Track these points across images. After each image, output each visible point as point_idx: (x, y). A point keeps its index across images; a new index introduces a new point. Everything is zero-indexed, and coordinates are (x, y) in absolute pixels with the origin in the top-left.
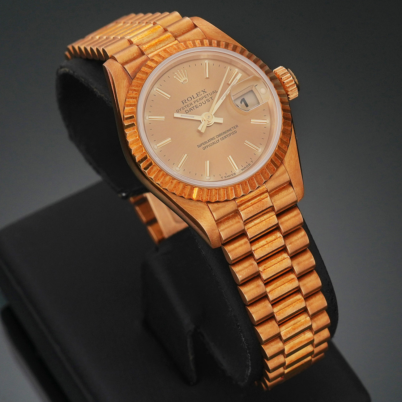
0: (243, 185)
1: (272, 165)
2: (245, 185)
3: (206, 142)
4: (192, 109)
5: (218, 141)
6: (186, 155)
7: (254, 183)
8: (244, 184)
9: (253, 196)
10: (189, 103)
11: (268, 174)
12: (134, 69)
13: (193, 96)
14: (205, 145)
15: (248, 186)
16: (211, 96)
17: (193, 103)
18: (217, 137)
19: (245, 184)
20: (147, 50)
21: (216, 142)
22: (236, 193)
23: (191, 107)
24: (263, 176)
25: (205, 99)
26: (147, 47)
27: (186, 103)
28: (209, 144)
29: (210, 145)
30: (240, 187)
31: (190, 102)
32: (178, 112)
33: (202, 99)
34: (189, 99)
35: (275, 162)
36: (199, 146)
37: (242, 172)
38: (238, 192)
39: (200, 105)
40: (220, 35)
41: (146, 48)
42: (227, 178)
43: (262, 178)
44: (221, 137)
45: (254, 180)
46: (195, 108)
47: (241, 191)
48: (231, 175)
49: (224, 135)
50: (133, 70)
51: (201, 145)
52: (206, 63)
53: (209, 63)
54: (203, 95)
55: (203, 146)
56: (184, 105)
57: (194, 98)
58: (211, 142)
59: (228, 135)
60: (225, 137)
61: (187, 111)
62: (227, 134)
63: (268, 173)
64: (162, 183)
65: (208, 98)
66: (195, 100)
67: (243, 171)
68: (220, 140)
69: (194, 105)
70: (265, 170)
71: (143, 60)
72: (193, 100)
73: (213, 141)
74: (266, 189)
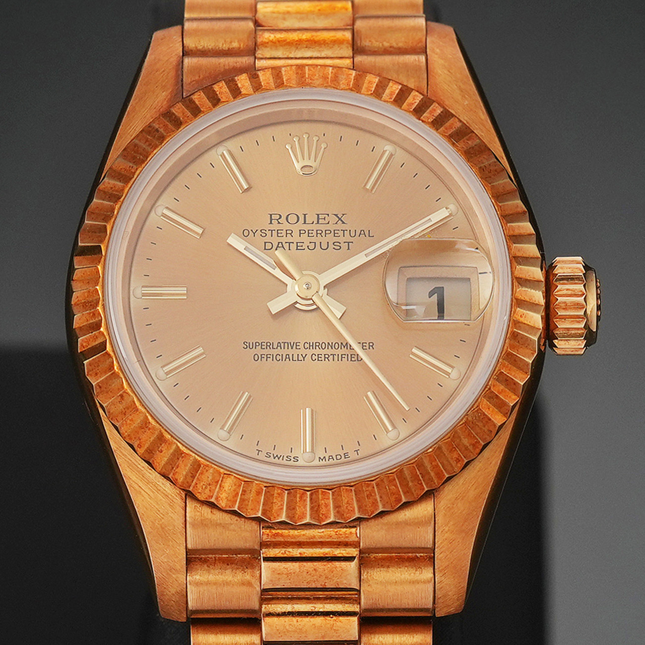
0: (295, 497)
1: (396, 486)
2: (298, 499)
3: (269, 345)
4: (286, 246)
5: (301, 358)
6: (200, 350)
7: (327, 505)
8: (298, 495)
9: (314, 537)
10: (285, 226)
11: (375, 503)
12: (201, 76)
13: (305, 215)
14: (265, 352)
15: (305, 507)
16: (351, 239)
17: (296, 234)
18: (307, 346)
19: (301, 498)
20: (266, 47)
21: (295, 358)
22: (267, 508)
23: (284, 240)
24: (358, 501)
25: (330, 238)
26: (271, 39)
27: (279, 223)
28: (275, 352)
29: (275, 358)
30: (282, 498)
31: (289, 227)
32: (245, 234)
33: (323, 234)
34: (292, 219)
35: (410, 484)
36: (247, 346)
37: (316, 462)
38: (275, 508)
39: (312, 246)
40: (466, 102)
41: (267, 41)
42: (271, 460)
43: (353, 504)
44: (317, 351)
45: (328, 499)
46: (293, 246)
47: (282, 509)
48: (285, 458)
49: (326, 351)
50: (197, 78)
51: (256, 345)
52: (384, 152)
53: (392, 155)
54: (331, 227)
55: (259, 351)
56: (272, 227)
57: (305, 223)
58: (284, 352)
59: (336, 357)
60: (326, 357)
61: (269, 246)
62: (334, 351)
63: (376, 500)
64: (100, 387)
65: (341, 239)
66: (306, 227)
67: (323, 463)
68: (308, 357)
69: (296, 238)
70: (370, 488)
71: (238, 65)
72: (301, 225)
73: (290, 352)
74: (357, 539)
